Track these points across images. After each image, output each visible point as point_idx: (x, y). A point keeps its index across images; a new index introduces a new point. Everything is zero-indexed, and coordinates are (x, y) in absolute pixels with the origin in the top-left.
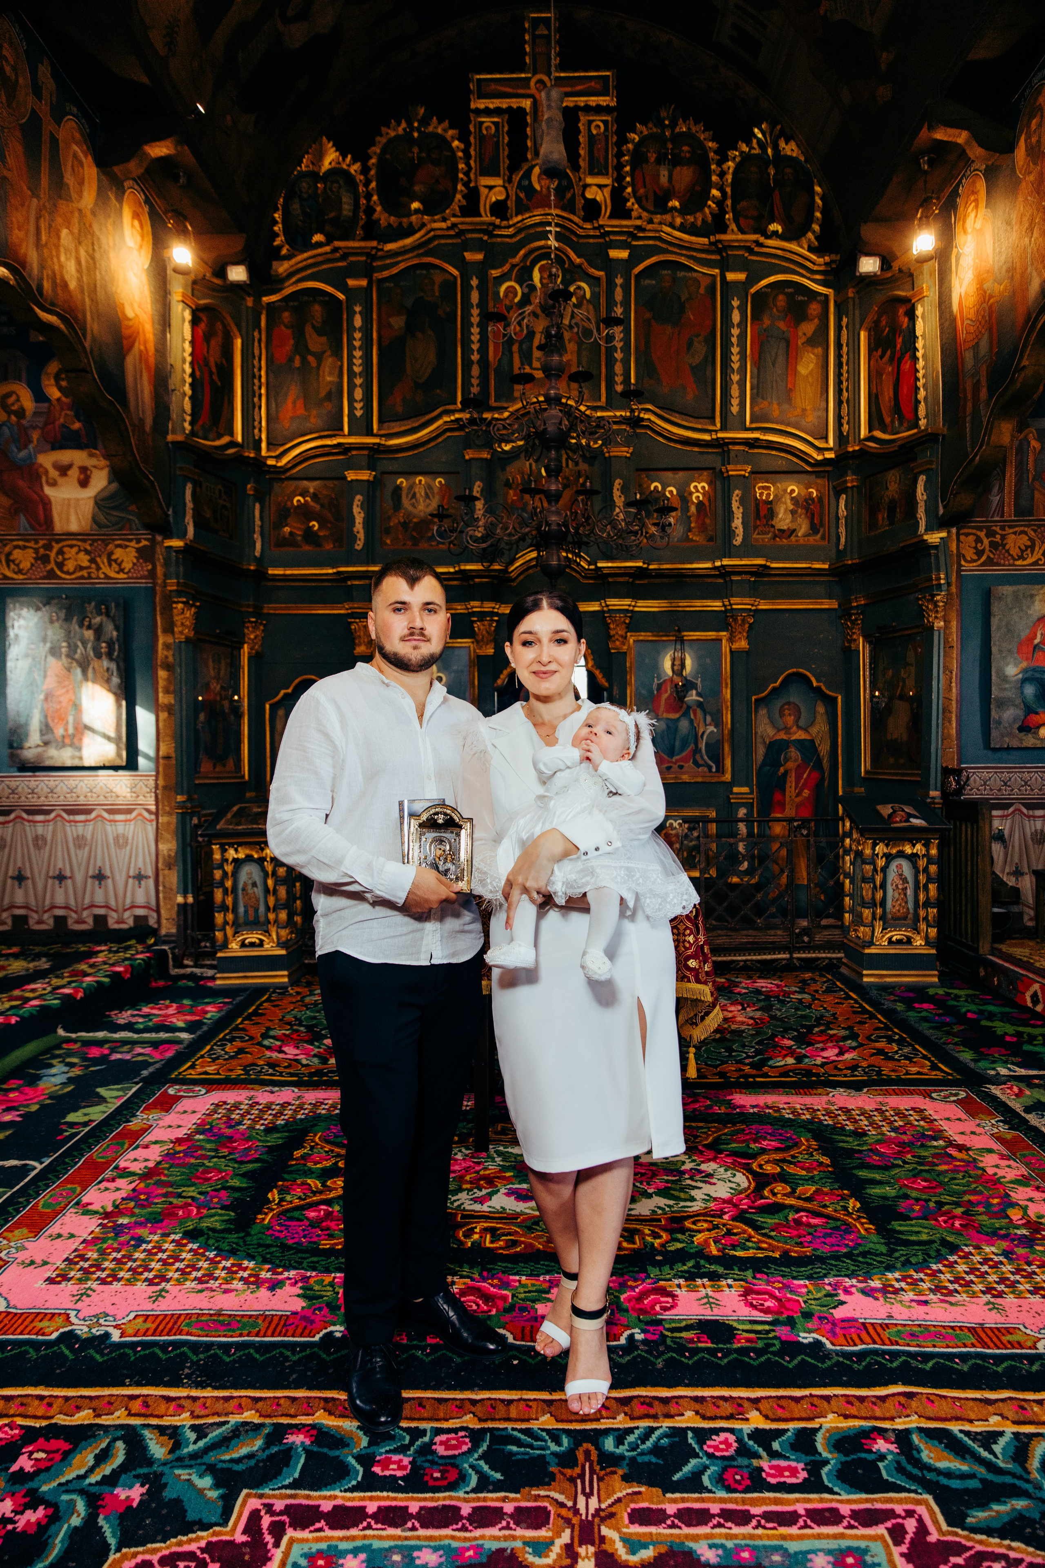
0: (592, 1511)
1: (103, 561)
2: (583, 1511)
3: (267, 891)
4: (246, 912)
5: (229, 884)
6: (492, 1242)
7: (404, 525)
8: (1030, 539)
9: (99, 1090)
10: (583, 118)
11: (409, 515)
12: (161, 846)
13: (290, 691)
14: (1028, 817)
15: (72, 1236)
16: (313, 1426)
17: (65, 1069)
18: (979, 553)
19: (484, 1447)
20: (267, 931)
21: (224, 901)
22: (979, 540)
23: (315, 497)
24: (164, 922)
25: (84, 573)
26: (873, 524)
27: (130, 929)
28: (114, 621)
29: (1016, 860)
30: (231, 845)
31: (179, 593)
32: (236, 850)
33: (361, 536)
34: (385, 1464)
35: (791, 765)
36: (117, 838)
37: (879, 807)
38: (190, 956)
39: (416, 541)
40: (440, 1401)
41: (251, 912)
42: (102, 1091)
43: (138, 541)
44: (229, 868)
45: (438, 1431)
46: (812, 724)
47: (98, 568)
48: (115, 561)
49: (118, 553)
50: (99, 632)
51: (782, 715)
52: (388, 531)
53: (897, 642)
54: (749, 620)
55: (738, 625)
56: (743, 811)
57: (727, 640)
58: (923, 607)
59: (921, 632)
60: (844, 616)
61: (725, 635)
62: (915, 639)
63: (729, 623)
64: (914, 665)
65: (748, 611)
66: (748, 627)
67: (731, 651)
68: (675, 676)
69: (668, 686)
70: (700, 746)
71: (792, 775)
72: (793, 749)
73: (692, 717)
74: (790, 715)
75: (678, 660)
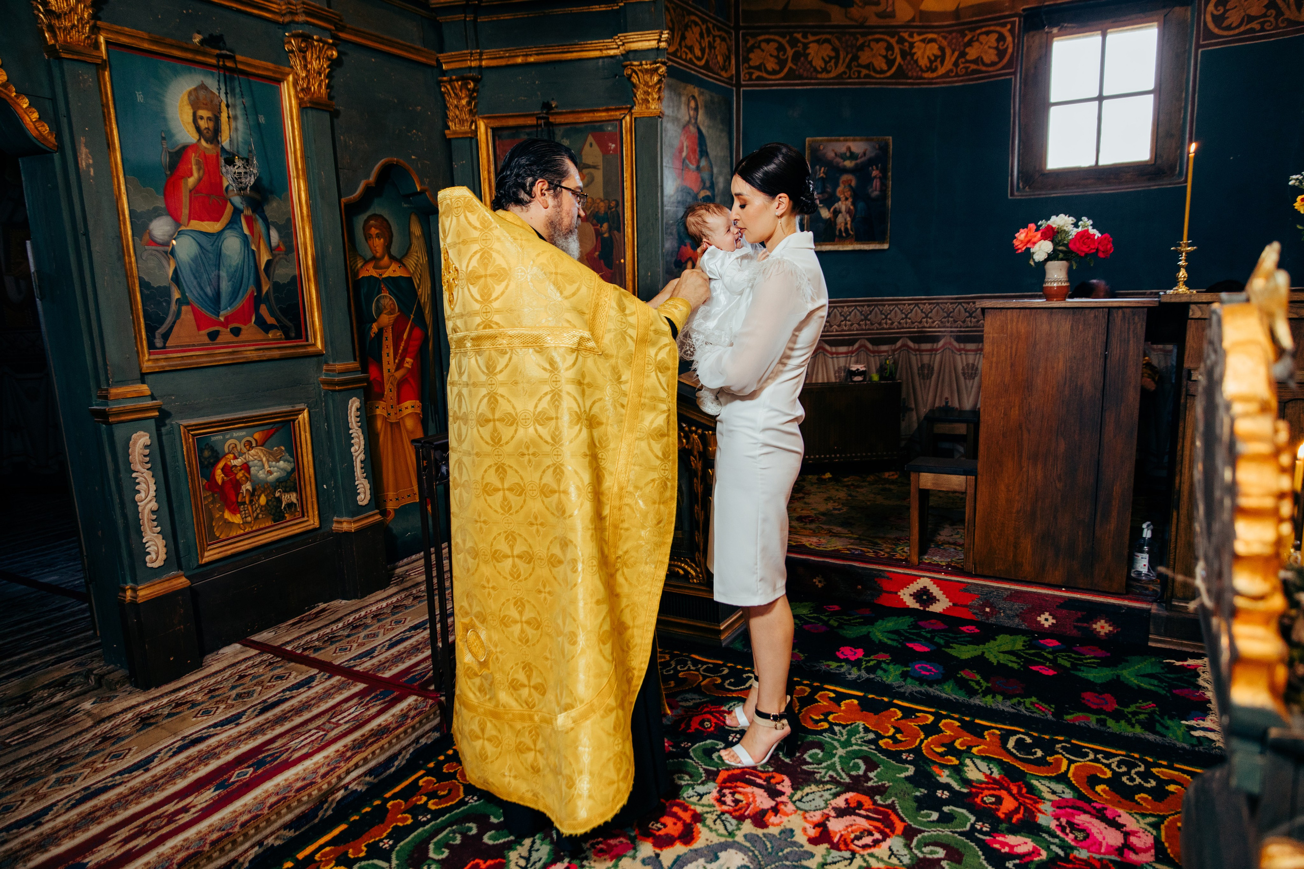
35: (386, 319)
46: (407, 252)
53: (559, 132)
54: (329, 53)
55: (314, 56)
56: (354, 404)
57: (291, 84)
58: (635, 79)
59: (617, 120)
60: (450, 81)
61: (288, 74)
62: (601, 129)
63: (292, 51)
64: (601, 167)
65: (328, 34)
66: (328, 67)
67: (302, 107)
68: (203, 143)
69: (193, 161)
70: (265, 289)
71: (389, 335)
72: (385, 293)
73: (246, 231)
74: (378, 236)
75: (206, 107)
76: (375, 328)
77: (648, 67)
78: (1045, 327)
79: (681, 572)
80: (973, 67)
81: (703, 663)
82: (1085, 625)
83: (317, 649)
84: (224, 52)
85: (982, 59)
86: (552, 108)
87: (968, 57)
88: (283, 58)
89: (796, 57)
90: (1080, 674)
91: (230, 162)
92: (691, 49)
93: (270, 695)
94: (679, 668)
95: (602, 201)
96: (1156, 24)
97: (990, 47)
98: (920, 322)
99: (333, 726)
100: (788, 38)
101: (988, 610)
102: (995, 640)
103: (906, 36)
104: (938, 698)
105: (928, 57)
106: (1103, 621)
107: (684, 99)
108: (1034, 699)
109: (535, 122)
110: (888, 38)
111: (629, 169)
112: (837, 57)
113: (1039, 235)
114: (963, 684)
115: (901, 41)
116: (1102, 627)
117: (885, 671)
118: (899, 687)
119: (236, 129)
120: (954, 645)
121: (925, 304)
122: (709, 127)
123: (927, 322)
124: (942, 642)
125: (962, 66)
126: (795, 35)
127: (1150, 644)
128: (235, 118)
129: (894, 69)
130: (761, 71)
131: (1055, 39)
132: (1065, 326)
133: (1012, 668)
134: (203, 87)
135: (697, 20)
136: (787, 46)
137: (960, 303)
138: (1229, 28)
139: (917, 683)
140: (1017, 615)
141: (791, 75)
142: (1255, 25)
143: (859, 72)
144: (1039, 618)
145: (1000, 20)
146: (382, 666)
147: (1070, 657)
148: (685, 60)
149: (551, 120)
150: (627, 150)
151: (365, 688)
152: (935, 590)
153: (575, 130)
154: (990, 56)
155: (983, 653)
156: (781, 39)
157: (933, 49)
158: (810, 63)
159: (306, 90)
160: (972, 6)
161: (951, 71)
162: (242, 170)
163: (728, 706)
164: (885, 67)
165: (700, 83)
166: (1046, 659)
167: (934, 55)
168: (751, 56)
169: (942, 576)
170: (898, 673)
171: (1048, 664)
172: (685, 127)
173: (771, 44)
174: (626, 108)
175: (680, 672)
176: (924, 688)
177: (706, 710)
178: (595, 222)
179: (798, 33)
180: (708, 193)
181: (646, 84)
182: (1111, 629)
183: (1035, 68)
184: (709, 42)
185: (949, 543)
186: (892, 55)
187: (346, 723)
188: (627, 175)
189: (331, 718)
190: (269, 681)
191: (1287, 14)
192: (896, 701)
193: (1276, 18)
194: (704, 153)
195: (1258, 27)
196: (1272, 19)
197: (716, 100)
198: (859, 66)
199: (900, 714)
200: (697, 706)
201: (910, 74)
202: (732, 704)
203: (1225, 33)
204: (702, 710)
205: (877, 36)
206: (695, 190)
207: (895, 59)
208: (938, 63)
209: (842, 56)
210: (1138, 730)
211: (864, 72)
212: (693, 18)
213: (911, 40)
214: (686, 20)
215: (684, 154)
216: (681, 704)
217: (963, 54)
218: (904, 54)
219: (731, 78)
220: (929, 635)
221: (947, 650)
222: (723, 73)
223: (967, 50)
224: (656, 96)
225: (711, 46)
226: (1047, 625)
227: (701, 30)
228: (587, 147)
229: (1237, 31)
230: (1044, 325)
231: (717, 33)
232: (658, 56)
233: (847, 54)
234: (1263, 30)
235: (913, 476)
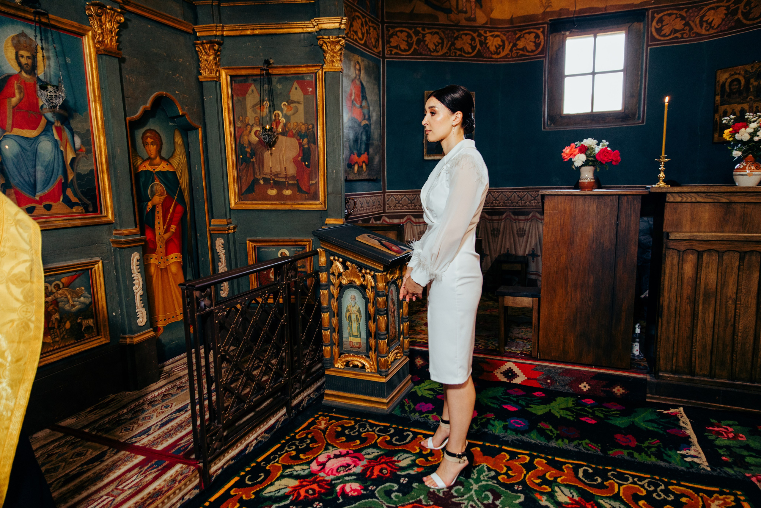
35: (157, 199)
51: (145, 144)
53: (274, 79)
54: (118, 18)
55: (107, 20)
56: (136, 257)
57: (90, 38)
58: (325, 47)
59: (313, 73)
60: (202, 44)
61: (89, 31)
62: (303, 78)
63: (91, 15)
64: (303, 103)
65: (117, 5)
66: (118, 28)
67: (99, 54)
68: (23, 74)
69: (16, 86)
70: (70, 177)
71: (159, 210)
72: (157, 182)
73: (57, 137)
74: (152, 143)
75: (25, 48)
76: (150, 205)
77: (334, 40)
78: (581, 207)
79: (360, 365)
80: (521, 52)
81: (377, 426)
82: (608, 389)
83: (107, 431)
84: (40, 10)
85: (526, 48)
86: (270, 64)
87: (518, 47)
88: (85, 20)
89: (418, 42)
90: (610, 422)
91: (44, 87)
92: (356, 32)
93: (72, 469)
94: (361, 430)
95: (303, 124)
96: (624, 32)
97: (531, 41)
98: (492, 203)
99: (119, 492)
100: (413, 30)
101: (549, 381)
102: (555, 401)
103: (482, 32)
104: (529, 443)
105: (495, 46)
106: (619, 387)
107: (352, 63)
108: (587, 441)
109: (259, 73)
110: (472, 33)
111: (321, 105)
112: (442, 43)
113: (577, 150)
114: (542, 433)
115: (480, 35)
116: (619, 390)
117: (493, 425)
118: (504, 437)
119: (49, 66)
120: (532, 406)
121: (494, 192)
122: (367, 82)
123: (496, 203)
124: (524, 403)
125: (514, 52)
126: (418, 28)
127: (648, 400)
128: (49, 58)
129: (475, 52)
130: (397, 49)
131: (568, 38)
132: (593, 206)
133: (569, 419)
134: (23, 34)
135: (359, 15)
136: (413, 35)
137: (515, 192)
138: (664, 36)
139: (514, 433)
140: (567, 384)
141: (415, 53)
142: (678, 35)
143: (456, 53)
144: (580, 386)
145: (537, 26)
146: (156, 441)
147: (602, 410)
148: (353, 39)
149: (270, 71)
150: (319, 92)
151: (143, 460)
152: (516, 370)
153: (285, 78)
154: (531, 47)
155: (550, 410)
156: (409, 31)
157: (498, 41)
158: (427, 45)
159: (102, 42)
160: (520, 17)
161: (508, 54)
162: (53, 94)
163: (397, 457)
164: (470, 51)
165: (362, 54)
166: (589, 413)
167: (498, 45)
168: (391, 40)
169: (519, 361)
170: (501, 426)
171: (590, 416)
172: (353, 81)
173: (403, 33)
174: (319, 66)
175: (362, 433)
176: (519, 437)
177: (383, 460)
178: (299, 138)
179: (420, 27)
180: (367, 122)
181: (332, 51)
182: (624, 391)
183: (557, 55)
184: (367, 30)
185: (519, 338)
186: (475, 43)
187: (129, 489)
188: (320, 108)
189: (118, 485)
190: (71, 458)
191: (695, 30)
192: (504, 447)
193: (690, 31)
194: (364, 97)
195: (680, 36)
196: (687, 32)
197: (371, 65)
198: (456, 49)
199: (508, 457)
200: (377, 457)
201: (485, 55)
202: (399, 455)
203: (663, 39)
204: (380, 460)
205: (466, 32)
206: (360, 120)
207: (476, 46)
208: (501, 49)
209: (445, 43)
210: (653, 459)
211: (458, 53)
212: (357, 14)
213: (485, 35)
214: (353, 15)
215: (353, 97)
216: (365, 456)
217: (515, 45)
218: (481, 43)
219: (379, 53)
220: (515, 399)
221: (528, 409)
222: (375, 49)
223: (518, 42)
224: (339, 59)
225: (368, 32)
226: (585, 390)
227: (362, 22)
228: (293, 89)
229: (668, 38)
230: (580, 205)
231: (371, 24)
232: (339, 33)
233: (448, 42)
234: (682, 38)
235: (500, 299)
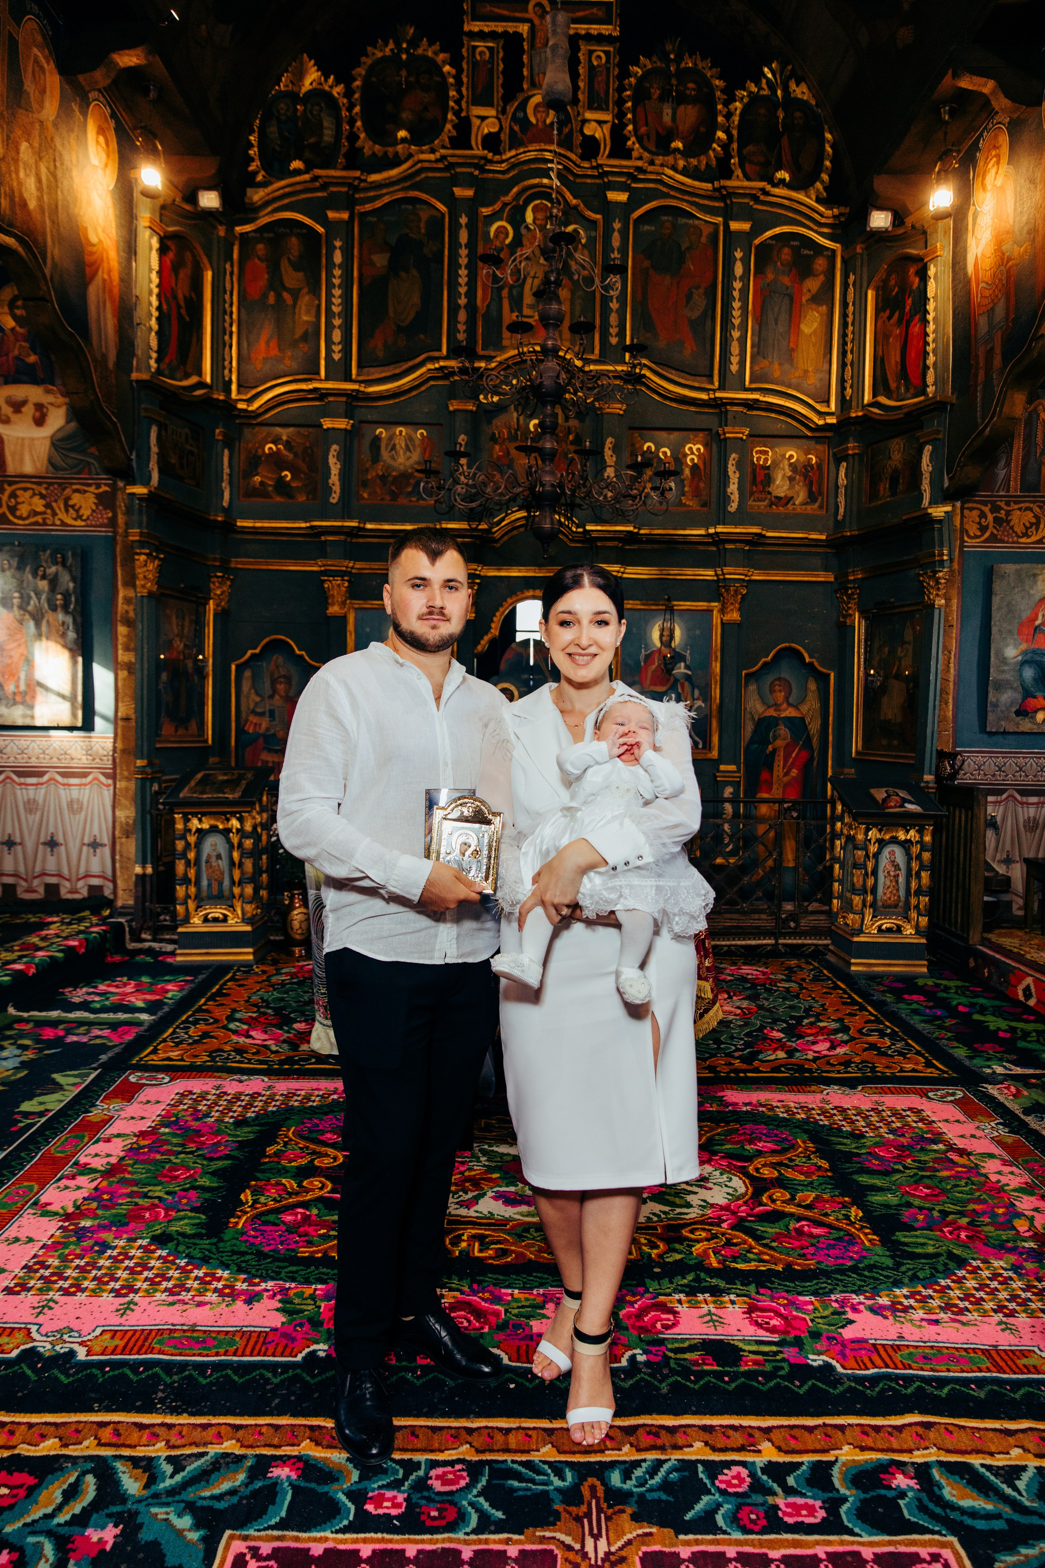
0: (601, 1554)
1: (59, 506)
2: (592, 1555)
3: (232, 863)
4: (209, 885)
5: (191, 855)
6: (480, 1251)
7: (383, 478)
8: (1036, 516)
9: (54, 1076)
10: (584, 48)
11: (388, 468)
12: (118, 813)
13: (257, 651)
14: (1022, 803)
15: (30, 1240)
16: (299, 1458)
17: (18, 1052)
18: (983, 529)
19: (483, 1481)
20: (232, 906)
21: (186, 874)
22: (983, 515)
23: (288, 445)
24: (120, 893)
25: (39, 519)
26: (874, 495)
27: (84, 899)
28: (70, 571)
29: (1008, 847)
30: (195, 815)
31: (142, 544)
32: (200, 820)
33: (337, 488)
34: (378, 1501)
35: (780, 743)
36: (70, 804)
37: (873, 791)
38: (148, 929)
39: (394, 496)
40: (434, 1429)
41: (215, 886)
42: (57, 1077)
43: (98, 486)
44: (192, 839)
45: (434, 1464)
46: (803, 701)
47: (54, 514)
48: (73, 506)
49: (76, 499)
50: (54, 583)
51: (772, 691)
52: (365, 484)
54: (742, 591)
55: (730, 595)
56: (729, 790)
57: (719, 611)
58: (925, 583)
59: (921, 610)
60: (840, 590)
61: (717, 606)
66: (740, 598)
67: (722, 623)
68: (664, 648)
69: (656, 657)
71: (781, 754)
72: (782, 727)
73: (679, 691)
74: (780, 690)
76: (770, 748)
77: (930, 574)
134: (666, 621)
215: (1038, 622)
232: (935, 566)
